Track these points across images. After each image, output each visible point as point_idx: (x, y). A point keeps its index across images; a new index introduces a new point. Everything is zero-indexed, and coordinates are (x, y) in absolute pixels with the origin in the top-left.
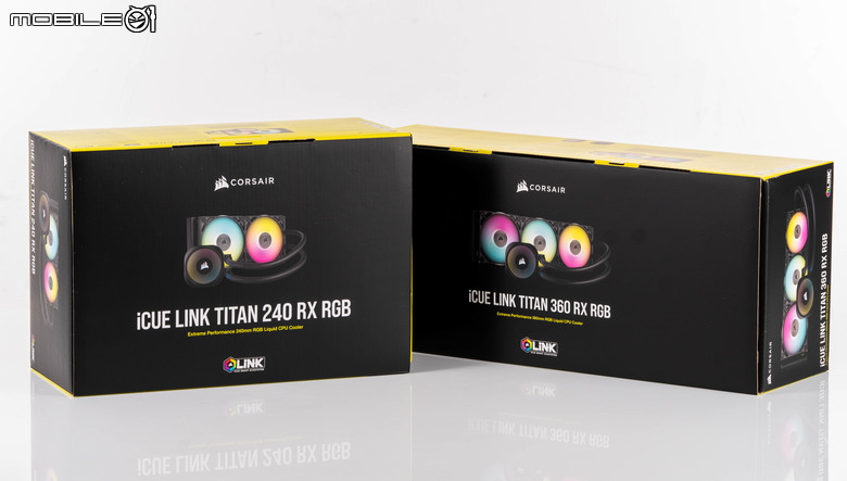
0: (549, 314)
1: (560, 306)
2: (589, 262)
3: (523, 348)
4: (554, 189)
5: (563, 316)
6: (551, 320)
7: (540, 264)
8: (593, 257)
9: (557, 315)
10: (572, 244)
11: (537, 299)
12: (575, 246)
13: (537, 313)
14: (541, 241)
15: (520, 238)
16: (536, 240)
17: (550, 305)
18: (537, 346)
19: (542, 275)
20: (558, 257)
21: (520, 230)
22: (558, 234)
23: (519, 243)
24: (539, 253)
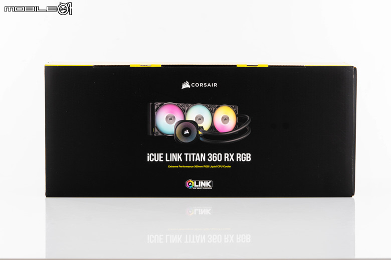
0: (207, 163)
1: (214, 157)
2: (235, 128)
3: (187, 186)
4: (209, 85)
5: (217, 163)
6: (208, 166)
7: (200, 133)
8: (238, 125)
9: (213, 163)
10: (222, 118)
11: (198, 154)
12: (225, 119)
13: (198, 163)
14: (201, 118)
15: (185, 117)
16: (196, 118)
17: (207, 157)
18: (197, 184)
19: (201, 139)
20: (212, 127)
21: (184, 112)
22: (212, 112)
23: (185, 121)
24: (199, 125)
